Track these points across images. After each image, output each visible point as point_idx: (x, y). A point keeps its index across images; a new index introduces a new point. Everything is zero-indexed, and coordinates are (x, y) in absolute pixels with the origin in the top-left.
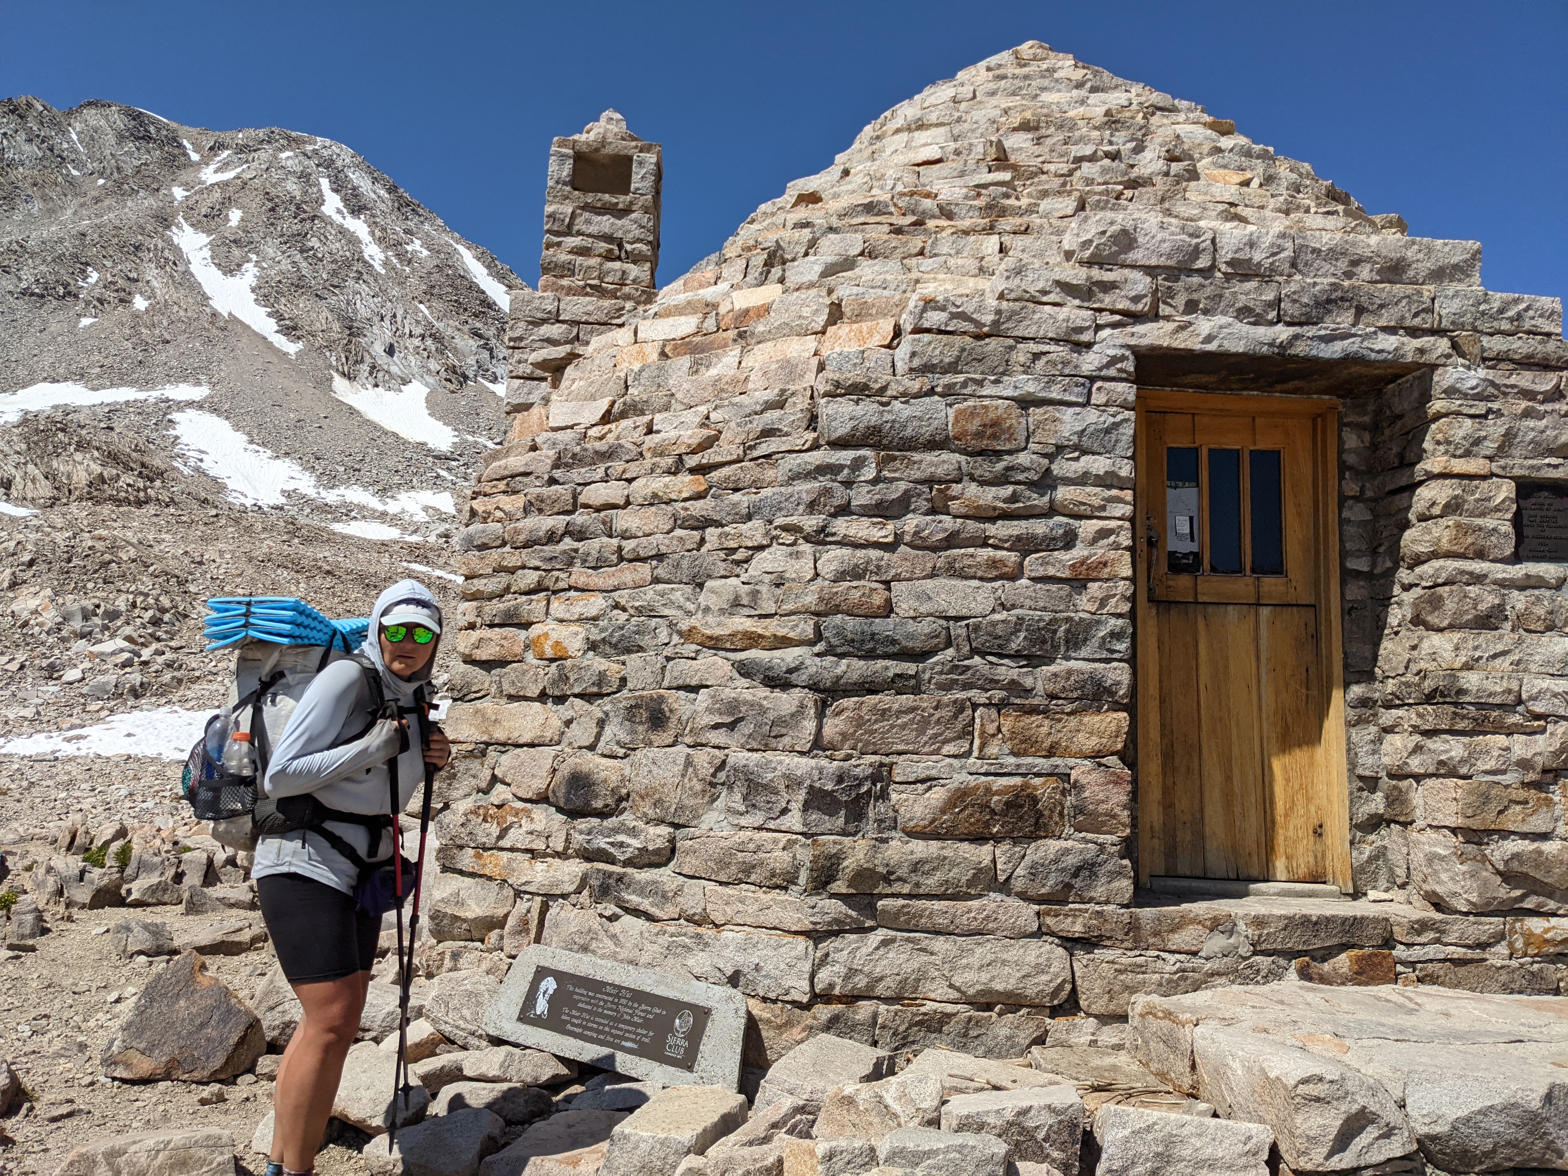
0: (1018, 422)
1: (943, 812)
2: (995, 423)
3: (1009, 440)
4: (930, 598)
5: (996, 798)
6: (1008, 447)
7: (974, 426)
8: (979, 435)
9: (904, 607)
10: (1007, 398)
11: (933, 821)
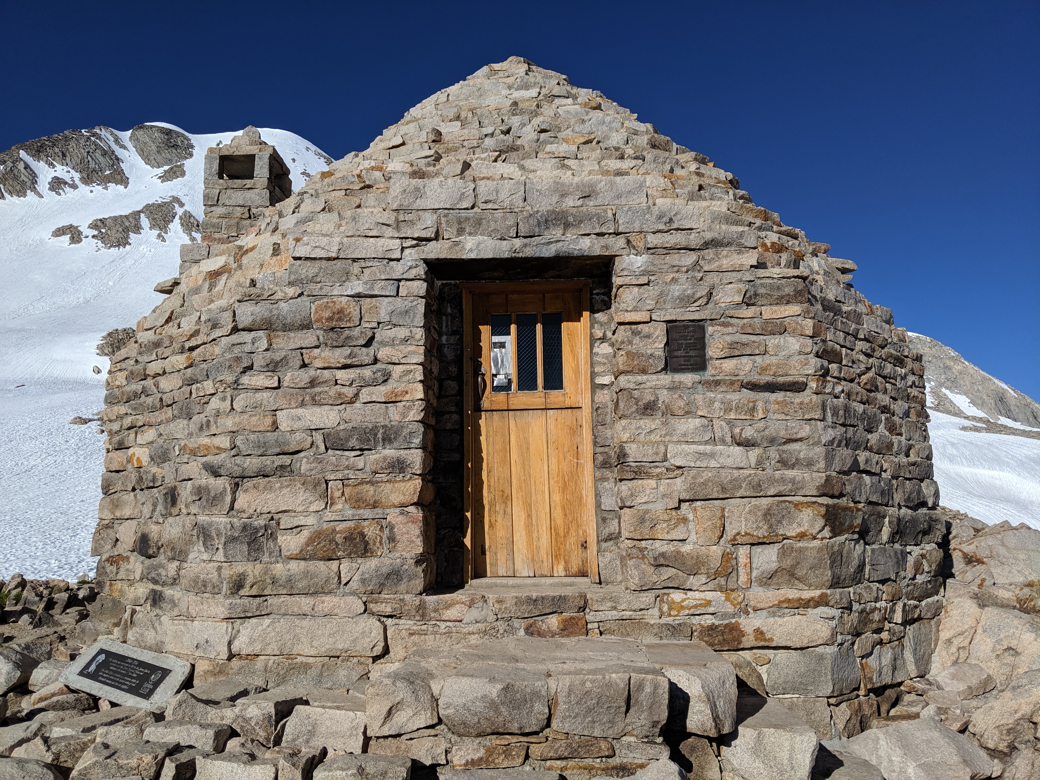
0: (353, 309)
1: (307, 545)
2: (341, 311)
3: (349, 321)
4: (300, 419)
5: (338, 535)
6: (348, 325)
7: (327, 314)
8: (330, 319)
9: (284, 425)
10: (348, 296)
11: (301, 551)
